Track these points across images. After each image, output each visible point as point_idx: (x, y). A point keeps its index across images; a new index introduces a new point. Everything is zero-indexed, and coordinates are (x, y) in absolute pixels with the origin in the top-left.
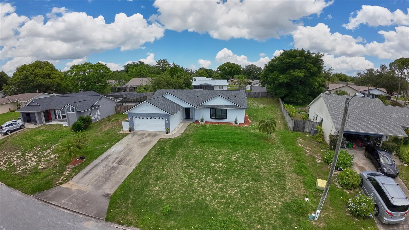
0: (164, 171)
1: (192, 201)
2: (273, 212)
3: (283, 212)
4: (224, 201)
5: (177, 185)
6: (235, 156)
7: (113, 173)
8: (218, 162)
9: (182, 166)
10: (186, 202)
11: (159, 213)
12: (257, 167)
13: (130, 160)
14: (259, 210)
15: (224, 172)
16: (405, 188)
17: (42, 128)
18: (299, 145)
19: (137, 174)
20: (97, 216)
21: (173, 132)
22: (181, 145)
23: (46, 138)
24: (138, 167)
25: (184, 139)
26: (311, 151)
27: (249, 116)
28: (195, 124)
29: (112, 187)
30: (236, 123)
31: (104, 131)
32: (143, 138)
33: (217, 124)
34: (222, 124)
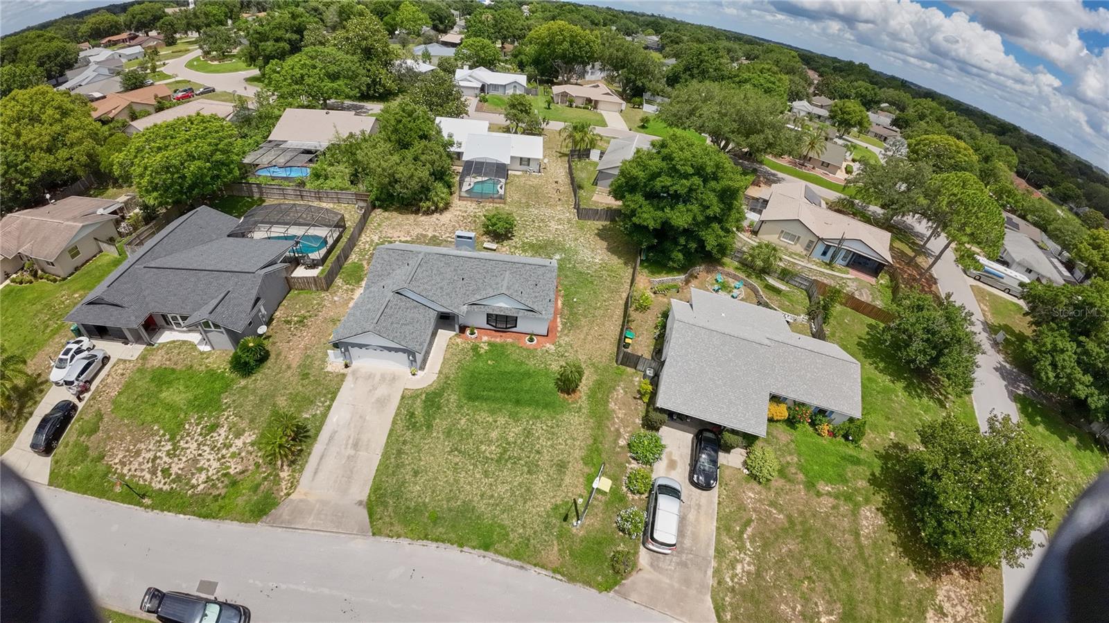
0: (420, 460)
1: (458, 503)
2: (539, 516)
3: (549, 516)
4: (492, 501)
5: (440, 481)
6: (513, 432)
7: (354, 467)
8: (491, 442)
9: (443, 450)
10: (453, 504)
11: (426, 520)
12: (538, 452)
13: (369, 441)
14: (524, 512)
15: (497, 461)
16: (714, 509)
17: (156, 361)
18: (612, 405)
19: (387, 467)
20: (362, 532)
21: (422, 368)
22: (439, 408)
23: (190, 395)
24: (386, 455)
25: (443, 390)
26: (622, 421)
27: (563, 304)
28: (459, 340)
29: (361, 490)
30: (531, 340)
31: (294, 365)
32: (374, 388)
33: (498, 340)
34: (508, 339)
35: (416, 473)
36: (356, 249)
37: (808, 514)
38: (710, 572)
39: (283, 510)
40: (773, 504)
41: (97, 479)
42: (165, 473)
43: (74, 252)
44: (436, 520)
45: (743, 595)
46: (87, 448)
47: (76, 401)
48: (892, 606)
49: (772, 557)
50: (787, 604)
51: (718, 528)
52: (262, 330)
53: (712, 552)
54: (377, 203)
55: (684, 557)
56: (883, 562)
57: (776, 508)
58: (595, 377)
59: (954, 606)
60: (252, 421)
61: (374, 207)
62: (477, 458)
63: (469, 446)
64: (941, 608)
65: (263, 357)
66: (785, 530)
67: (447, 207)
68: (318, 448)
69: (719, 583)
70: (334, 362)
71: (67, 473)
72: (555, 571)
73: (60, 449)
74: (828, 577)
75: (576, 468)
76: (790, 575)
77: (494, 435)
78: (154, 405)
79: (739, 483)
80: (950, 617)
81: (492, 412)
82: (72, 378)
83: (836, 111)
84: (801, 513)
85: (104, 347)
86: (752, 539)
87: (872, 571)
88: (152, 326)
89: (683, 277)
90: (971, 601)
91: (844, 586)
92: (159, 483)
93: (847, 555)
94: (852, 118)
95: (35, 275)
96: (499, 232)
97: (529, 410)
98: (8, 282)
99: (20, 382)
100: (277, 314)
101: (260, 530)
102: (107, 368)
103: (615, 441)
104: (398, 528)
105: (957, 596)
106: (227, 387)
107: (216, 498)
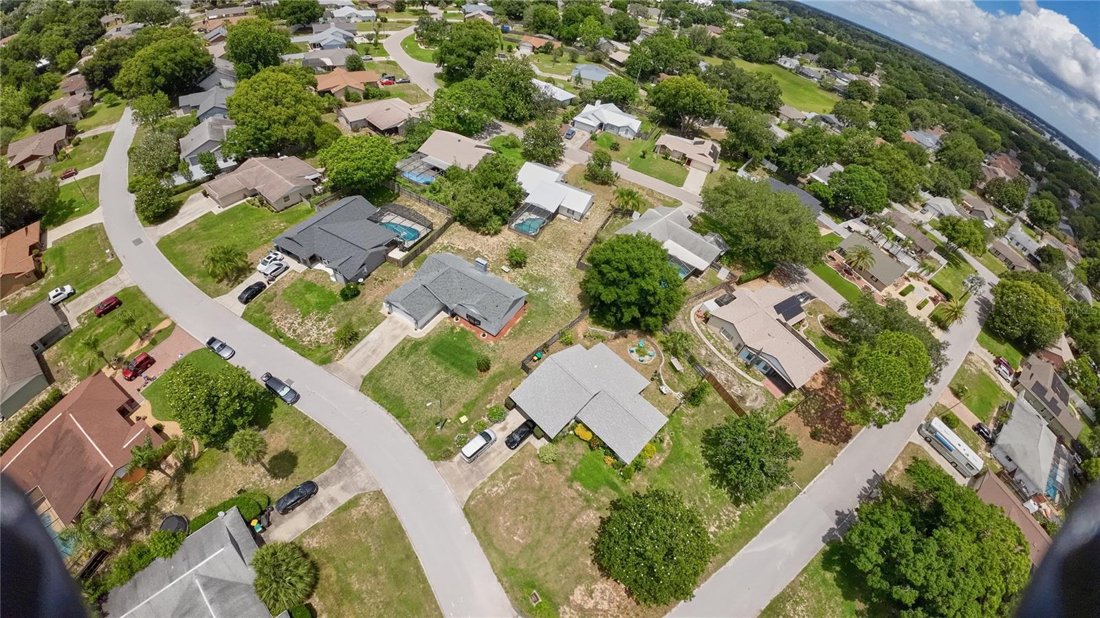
0: (395, 370)
1: (399, 395)
2: (427, 417)
3: (431, 419)
4: (412, 401)
5: (397, 382)
6: (441, 377)
8: (428, 376)
9: (407, 370)
11: (382, 395)
15: (425, 386)
16: (507, 458)
17: (310, 277)
18: (499, 387)
19: (380, 367)
20: (356, 388)
21: (421, 328)
22: (417, 350)
23: (318, 300)
24: (383, 361)
25: (424, 343)
26: (497, 396)
27: (520, 322)
28: (448, 321)
29: (365, 372)
30: (484, 335)
31: (368, 303)
32: (395, 329)
33: (468, 329)
34: (473, 330)
35: (390, 374)
36: (431, 246)
37: (554, 491)
38: (480, 482)
39: (332, 366)
40: (539, 475)
41: (264, 323)
42: (294, 331)
43: (286, 198)
44: (386, 397)
45: (487, 500)
46: (265, 307)
47: (267, 284)
48: (561, 564)
49: (516, 495)
50: (504, 518)
51: (501, 467)
52: (361, 280)
53: (489, 475)
54: (458, 218)
55: (474, 468)
56: (576, 541)
57: (538, 477)
58: (502, 369)
59: (602, 598)
60: (338, 323)
61: (455, 220)
62: (418, 380)
63: (418, 374)
64: (592, 592)
65: (356, 293)
66: (533, 489)
67: (497, 233)
68: (358, 346)
69: (481, 488)
70: (385, 309)
71: (252, 316)
72: (418, 441)
73: (252, 303)
74: (536, 523)
75: (458, 406)
76: (517, 508)
77: (432, 374)
78: (301, 299)
79: (530, 455)
80: (593, 601)
81: (438, 363)
82: (268, 273)
83: (947, 225)
84: (551, 488)
85: (288, 261)
86: (513, 482)
87: (565, 540)
88: (314, 259)
89: (614, 333)
90: (619, 607)
91: (541, 533)
92: (290, 335)
93: (557, 523)
94: (959, 237)
95: (262, 204)
96: (517, 261)
97: (455, 370)
98: (245, 200)
99: (241, 264)
100: (373, 273)
101: (320, 369)
102: (286, 272)
103: (486, 404)
104: (370, 393)
105: (610, 597)
106: (335, 303)
107: (310, 350)
